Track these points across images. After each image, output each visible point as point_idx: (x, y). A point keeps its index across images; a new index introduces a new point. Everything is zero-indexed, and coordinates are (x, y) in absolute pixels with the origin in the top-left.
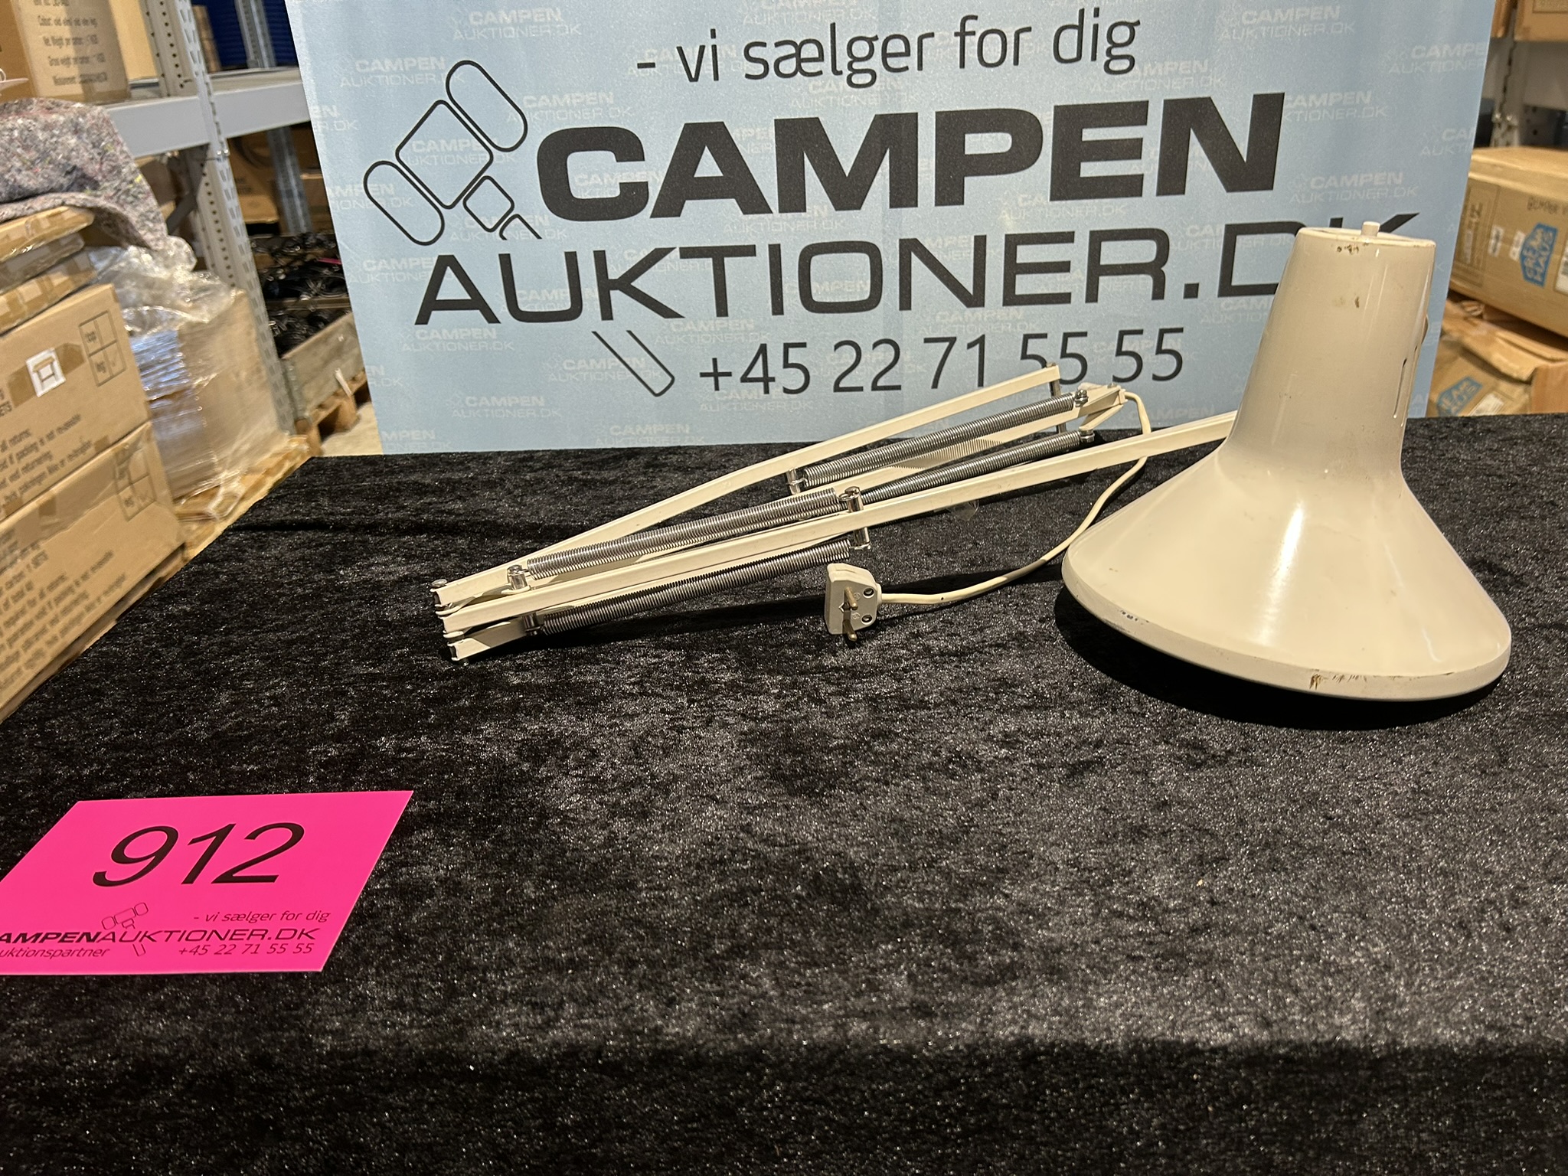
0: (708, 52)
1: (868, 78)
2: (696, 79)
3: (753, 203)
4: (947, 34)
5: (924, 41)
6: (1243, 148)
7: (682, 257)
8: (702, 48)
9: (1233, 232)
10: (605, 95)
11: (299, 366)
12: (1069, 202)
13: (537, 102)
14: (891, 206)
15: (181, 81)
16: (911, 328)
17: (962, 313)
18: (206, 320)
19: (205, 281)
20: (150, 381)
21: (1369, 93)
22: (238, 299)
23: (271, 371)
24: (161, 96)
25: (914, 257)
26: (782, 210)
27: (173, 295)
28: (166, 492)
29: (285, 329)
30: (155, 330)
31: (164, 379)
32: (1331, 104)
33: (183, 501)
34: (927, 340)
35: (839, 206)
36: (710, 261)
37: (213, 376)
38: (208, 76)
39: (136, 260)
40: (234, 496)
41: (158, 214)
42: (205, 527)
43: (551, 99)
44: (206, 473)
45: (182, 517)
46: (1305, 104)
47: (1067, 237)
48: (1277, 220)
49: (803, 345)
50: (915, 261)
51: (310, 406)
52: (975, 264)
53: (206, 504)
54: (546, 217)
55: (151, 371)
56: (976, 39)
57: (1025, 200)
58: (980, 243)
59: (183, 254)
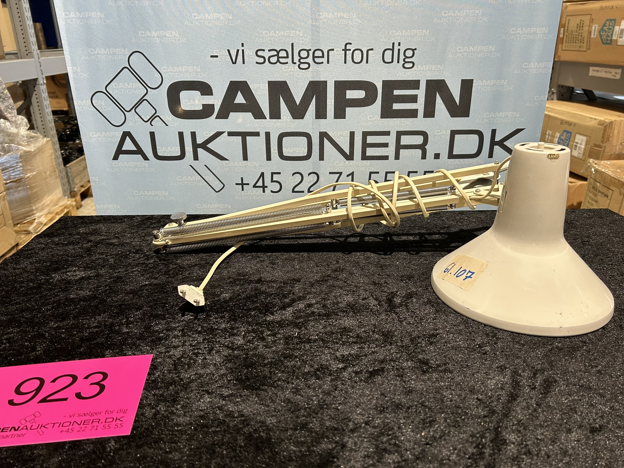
0: (240, 52)
1: (307, 66)
2: (235, 63)
3: (259, 115)
4: (339, 49)
5: (330, 52)
6: (457, 100)
7: (228, 135)
8: (238, 51)
9: (454, 133)
10: (196, 68)
11: (73, 170)
12: (388, 119)
13: (167, 69)
14: (316, 118)
15: (27, 52)
16: (324, 168)
17: (345, 162)
18: (32, 150)
19: (33, 134)
20: (6, 175)
21: (506, 81)
22: (47, 142)
23: (60, 171)
24: (18, 58)
25: (325, 139)
26: (271, 118)
27: (19, 139)
28: (11, 222)
29: (68, 154)
30: (10, 154)
31: (13, 174)
32: (491, 84)
33: (19, 225)
34: (330, 173)
35: (294, 118)
36: (240, 138)
37: (35, 173)
38: (39, 51)
39: (3, 125)
40: (42, 224)
41: (13, 106)
42: (27, 237)
43: (173, 68)
44: (30, 213)
45: (17, 232)
46: (481, 84)
47: (387, 133)
48: (471, 129)
49: (279, 173)
50: (326, 141)
51: (76, 186)
52: (350, 143)
53: (29, 227)
54: (170, 116)
55: (7, 170)
56: (351, 52)
57: (370, 118)
58: (352, 134)
59: (24, 122)
